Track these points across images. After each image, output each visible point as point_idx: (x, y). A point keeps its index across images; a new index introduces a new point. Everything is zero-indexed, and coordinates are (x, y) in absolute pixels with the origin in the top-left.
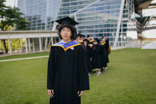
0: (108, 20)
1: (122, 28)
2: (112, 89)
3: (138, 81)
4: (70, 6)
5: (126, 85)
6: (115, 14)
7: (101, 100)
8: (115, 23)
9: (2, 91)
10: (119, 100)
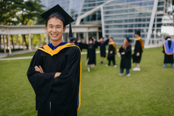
0: (140, 14)
1: (156, 23)
2: (135, 99)
3: (168, 89)
5: (153, 94)
6: (148, 6)
7: (121, 111)
8: (147, 17)
9: (15, 94)
10: (142, 112)
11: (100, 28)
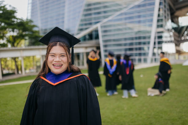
0: (139, 32)
1: (157, 40)
4: (93, 16)
8: (147, 35)
11: (98, 48)
